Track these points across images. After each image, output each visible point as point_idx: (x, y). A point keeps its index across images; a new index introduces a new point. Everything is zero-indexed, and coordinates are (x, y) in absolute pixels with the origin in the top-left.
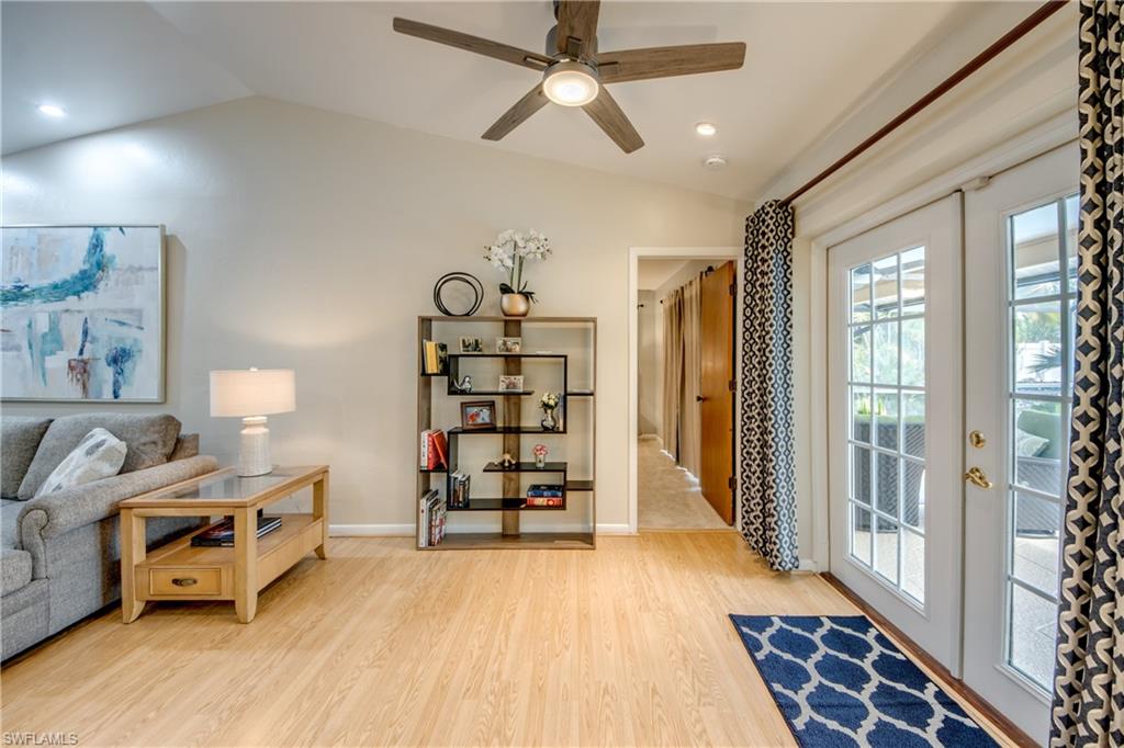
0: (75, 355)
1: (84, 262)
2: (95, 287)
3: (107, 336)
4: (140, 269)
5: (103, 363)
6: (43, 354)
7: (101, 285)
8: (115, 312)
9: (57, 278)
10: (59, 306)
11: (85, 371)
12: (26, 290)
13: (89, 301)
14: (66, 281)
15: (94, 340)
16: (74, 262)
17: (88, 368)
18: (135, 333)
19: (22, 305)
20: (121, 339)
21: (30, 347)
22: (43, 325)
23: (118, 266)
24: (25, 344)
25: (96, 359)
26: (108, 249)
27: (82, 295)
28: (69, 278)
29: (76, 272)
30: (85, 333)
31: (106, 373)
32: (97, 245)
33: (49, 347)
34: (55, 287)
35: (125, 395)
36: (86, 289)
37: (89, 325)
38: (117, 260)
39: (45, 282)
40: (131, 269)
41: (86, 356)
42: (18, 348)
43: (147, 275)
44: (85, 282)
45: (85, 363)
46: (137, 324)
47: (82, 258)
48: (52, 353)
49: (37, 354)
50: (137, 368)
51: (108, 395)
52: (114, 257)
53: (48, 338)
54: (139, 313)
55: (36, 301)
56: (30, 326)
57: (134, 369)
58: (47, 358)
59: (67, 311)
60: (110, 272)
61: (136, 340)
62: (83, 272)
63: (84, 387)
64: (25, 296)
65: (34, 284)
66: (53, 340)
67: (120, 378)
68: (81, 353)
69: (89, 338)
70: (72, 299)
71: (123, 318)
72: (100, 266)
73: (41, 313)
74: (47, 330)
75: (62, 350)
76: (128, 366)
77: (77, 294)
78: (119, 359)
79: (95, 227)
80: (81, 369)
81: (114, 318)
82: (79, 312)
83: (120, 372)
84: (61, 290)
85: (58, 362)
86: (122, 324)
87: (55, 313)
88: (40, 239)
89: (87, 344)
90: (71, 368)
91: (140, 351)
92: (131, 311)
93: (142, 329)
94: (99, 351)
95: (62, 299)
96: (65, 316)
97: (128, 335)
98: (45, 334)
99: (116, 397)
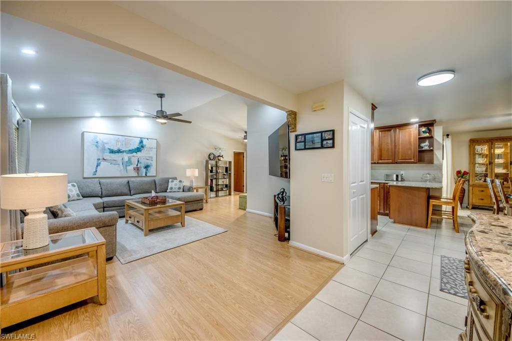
0: (136, 166)
1: (138, 145)
3: (143, 163)
4: (152, 148)
5: (143, 168)
6: (126, 166)
7: (142, 151)
8: (146, 157)
9: (130, 149)
10: (132, 155)
12: (121, 150)
13: (139, 154)
14: (133, 150)
15: (140, 163)
16: (135, 144)
18: (151, 162)
19: (120, 154)
20: (147, 163)
21: (123, 164)
22: (126, 159)
24: (121, 164)
25: (141, 167)
26: (144, 143)
28: (133, 148)
29: (136, 147)
30: (138, 161)
31: (144, 170)
32: (141, 142)
33: (128, 164)
34: (130, 150)
35: (148, 175)
36: (138, 151)
37: (139, 159)
38: (147, 146)
39: (127, 149)
40: (150, 148)
41: (138, 166)
42: (119, 164)
43: (153, 149)
44: (138, 150)
45: (138, 168)
46: (151, 160)
48: (129, 166)
49: (124, 166)
51: (144, 175)
54: (152, 158)
55: (125, 154)
56: (122, 159)
57: (150, 169)
60: (145, 148)
61: (151, 163)
62: (138, 148)
63: (138, 173)
64: (121, 152)
65: (124, 149)
66: (129, 162)
67: (147, 171)
70: (134, 154)
71: (148, 158)
72: (143, 147)
73: (126, 157)
75: (132, 165)
76: (149, 169)
77: (136, 152)
78: (147, 167)
79: (141, 138)
80: (137, 169)
82: (137, 156)
84: (131, 151)
85: (130, 168)
87: (130, 156)
88: (125, 139)
89: (139, 164)
90: (134, 169)
91: (152, 166)
92: (150, 157)
94: (142, 165)
95: (132, 153)
96: (133, 157)
97: (149, 162)
98: (127, 162)
99: (146, 175)
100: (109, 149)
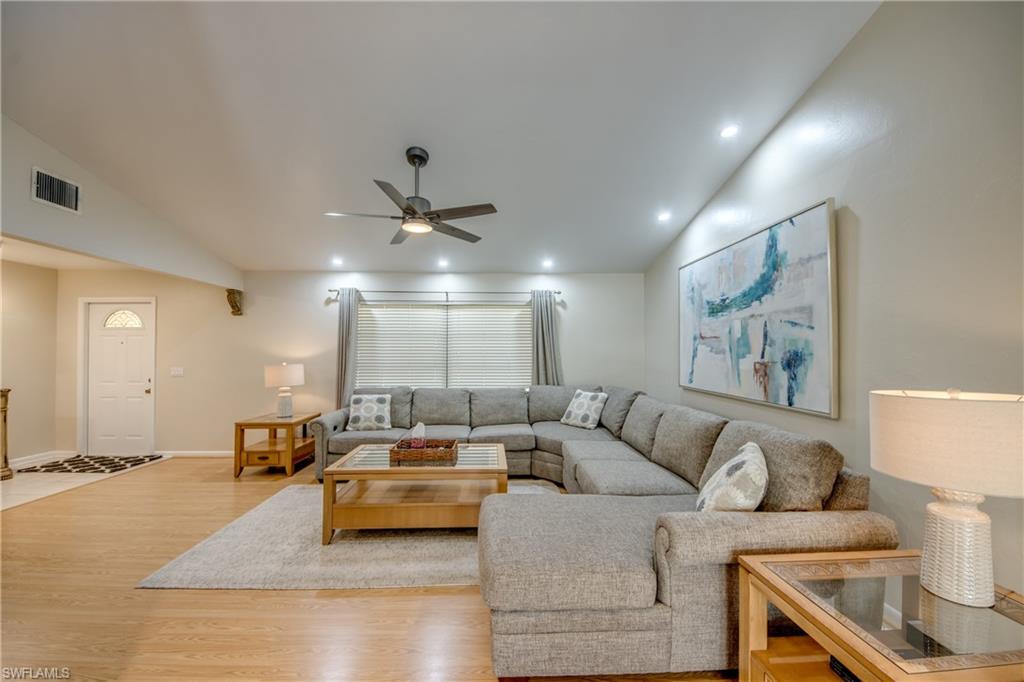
0: (759, 359)
1: (763, 267)
2: (772, 289)
3: (782, 339)
4: (809, 259)
5: (779, 366)
6: (738, 357)
7: (776, 287)
8: (787, 312)
9: (746, 286)
10: (746, 312)
11: (766, 374)
12: (727, 301)
13: (768, 304)
14: (751, 289)
15: (772, 343)
16: (756, 269)
17: (768, 372)
18: (805, 333)
19: (726, 315)
20: (794, 341)
21: (731, 351)
22: (737, 331)
23: (790, 262)
24: (728, 349)
25: (774, 363)
26: (781, 248)
27: (763, 299)
28: (753, 284)
29: (758, 277)
30: (766, 336)
31: (782, 377)
32: (772, 245)
33: (741, 351)
34: (745, 294)
35: (798, 403)
36: (765, 292)
37: (768, 328)
38: (788, 256)
39: (739, 292)
40: (801, 261)
41: (766, 360)
42: (723, 352)
43: (816, 264)
44: (764, 286)
45: (765, 365)
46: (807, 324)
47: (761, 263)
48: (744, 356)
49: (734, 357)
50: (809, 373)
51: (784, 401)
52: (786, 253)
53: (741, 342)
54: (808, 311)
55: (734, 310)
56: (730, 332)
57: (805, 374)
58: (741, 361)
59: (752, 316)
60: (784, 270)
61: (807, 342)
62: (763, 276)
63: (765, 388)
64: (727, 307)
65: (732, 295)
66: (742, 346)
67: (794, 385)
68: (763, 357)
69: (768, 342)
70: (755, 305)
71: (793, 317)
72: (775, 266)
73: (735, 318)
74: (739, 335)
75: (749, 353)
76: (800, 370)
77: (759, 298)
78: (793, 362)
79: (770, 228)
80: (763, 371)
81: (786, 317)
82: (761, 316)
83: (793, 378)
84: (748, 297)
85: (747, 364)
86: (794, 324)
87: (744, 319)
88: (735, 254)
89: (767, 347)
90: (756, 371)
91: (811, 354)
92: (801, 310)
93: (812, 328)
94: (777, 355)
95: (748, 305)
96: (751, 322)
97: (801, 336)
98: (739, 339)
99: (790, 404)
100: (708, 303)
